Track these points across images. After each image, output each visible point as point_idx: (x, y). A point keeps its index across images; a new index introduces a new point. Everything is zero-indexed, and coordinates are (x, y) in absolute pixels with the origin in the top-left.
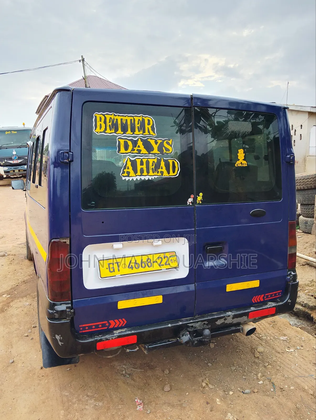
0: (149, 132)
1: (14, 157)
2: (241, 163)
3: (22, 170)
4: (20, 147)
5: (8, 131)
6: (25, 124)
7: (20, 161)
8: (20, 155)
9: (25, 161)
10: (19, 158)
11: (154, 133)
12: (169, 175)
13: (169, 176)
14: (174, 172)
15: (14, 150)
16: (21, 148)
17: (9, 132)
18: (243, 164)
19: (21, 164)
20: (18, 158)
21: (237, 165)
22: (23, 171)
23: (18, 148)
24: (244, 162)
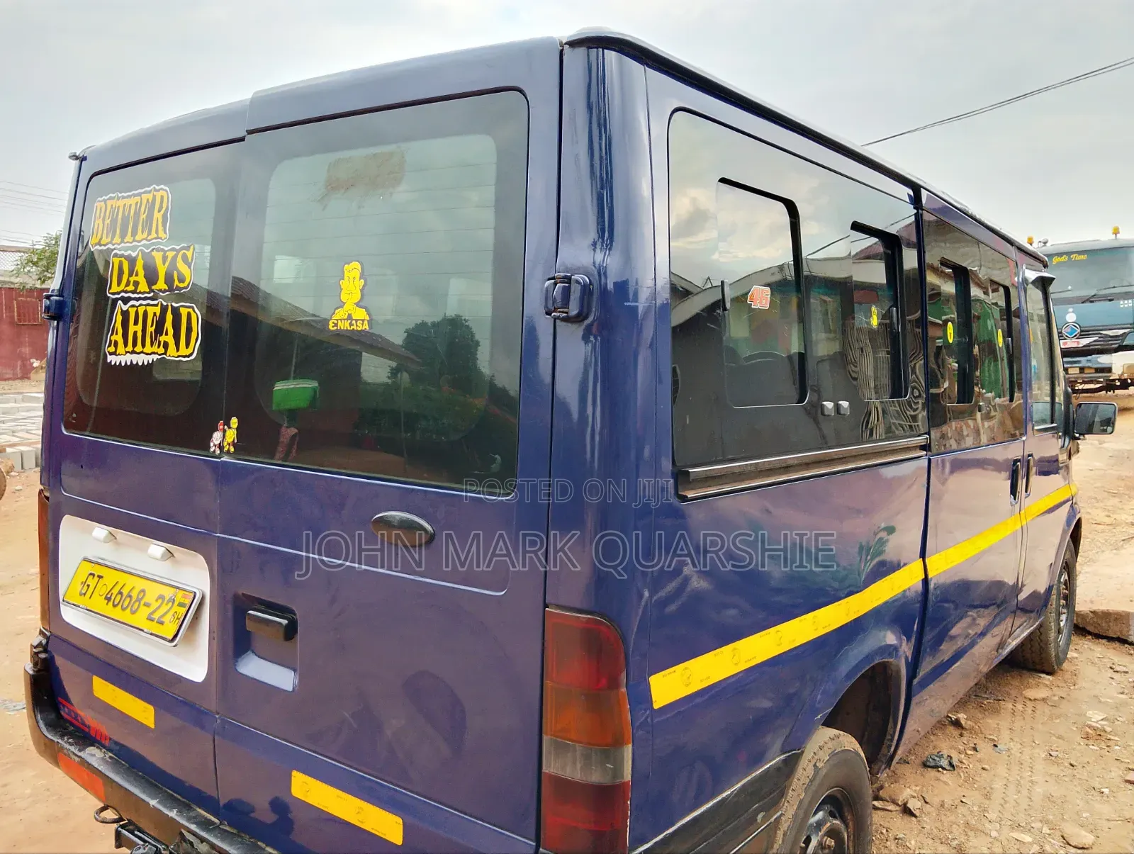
0: (157, 232)
1: (1069, 330)
2: (350, 317)
3: (1089, 367)
4: (1091, 300)
5: (1060, 255)
6: (1120, 230)
7: (1084, 342)
8: (1086, 323)
9: (1102, 343)
10: (1084, 333)
11: (165, 233)
12: (179, 353)
13: (179, 356)
14: (187, 345)
15: (1071, 310)
16: (1092, 302)
17: (1065, 258)
18: (357, 321)
19: (1089, 350)
20: (1082, 331)
21: (336, 325)
22: (1093, 371)
23: (1083, 303)
24: (360, 314)
